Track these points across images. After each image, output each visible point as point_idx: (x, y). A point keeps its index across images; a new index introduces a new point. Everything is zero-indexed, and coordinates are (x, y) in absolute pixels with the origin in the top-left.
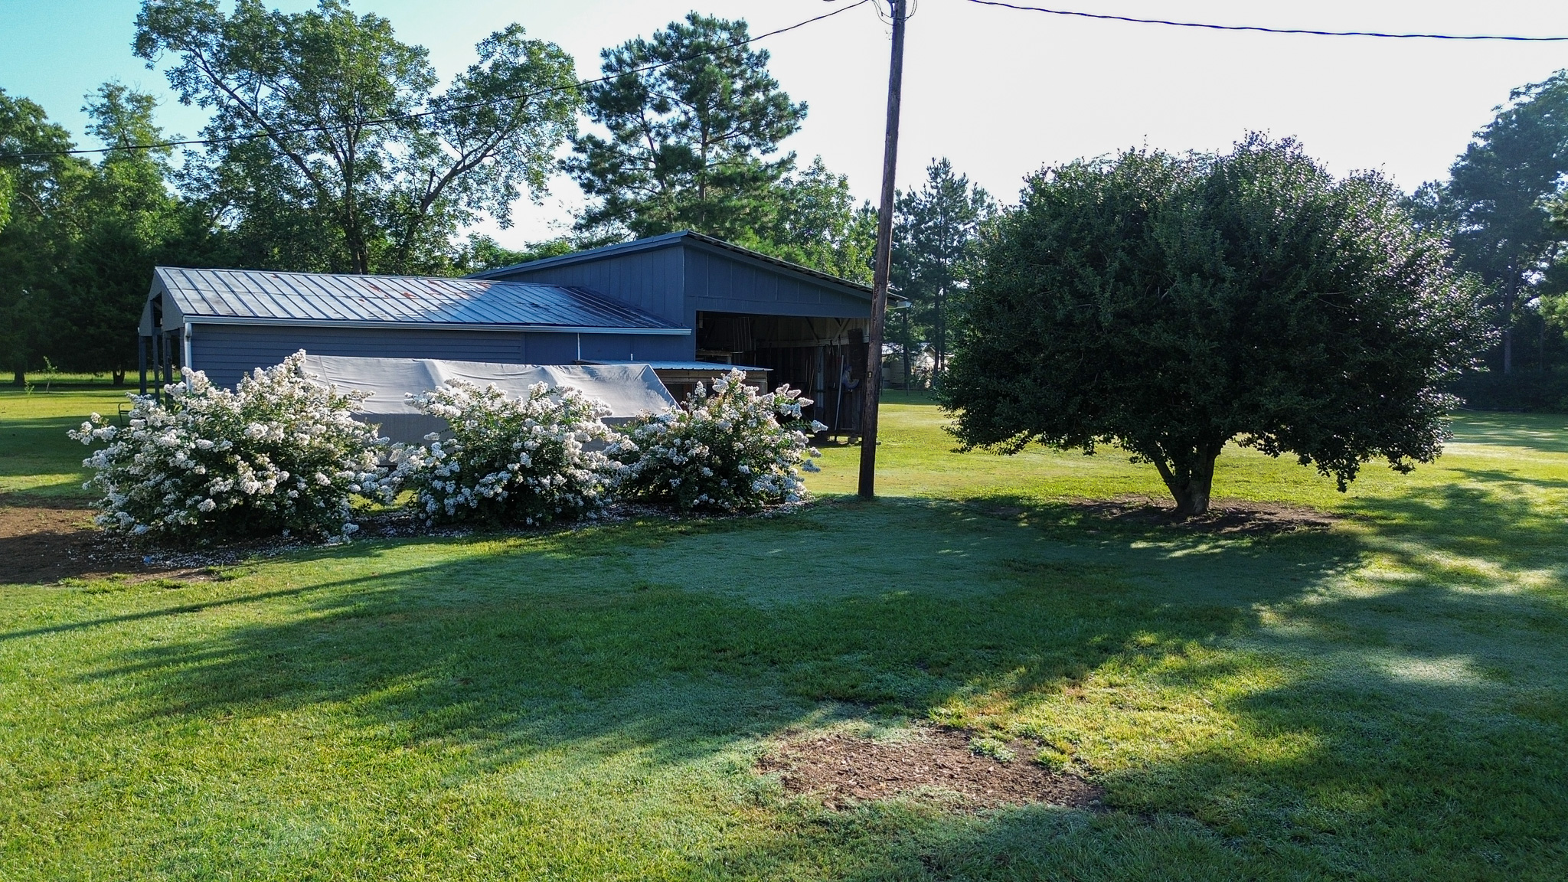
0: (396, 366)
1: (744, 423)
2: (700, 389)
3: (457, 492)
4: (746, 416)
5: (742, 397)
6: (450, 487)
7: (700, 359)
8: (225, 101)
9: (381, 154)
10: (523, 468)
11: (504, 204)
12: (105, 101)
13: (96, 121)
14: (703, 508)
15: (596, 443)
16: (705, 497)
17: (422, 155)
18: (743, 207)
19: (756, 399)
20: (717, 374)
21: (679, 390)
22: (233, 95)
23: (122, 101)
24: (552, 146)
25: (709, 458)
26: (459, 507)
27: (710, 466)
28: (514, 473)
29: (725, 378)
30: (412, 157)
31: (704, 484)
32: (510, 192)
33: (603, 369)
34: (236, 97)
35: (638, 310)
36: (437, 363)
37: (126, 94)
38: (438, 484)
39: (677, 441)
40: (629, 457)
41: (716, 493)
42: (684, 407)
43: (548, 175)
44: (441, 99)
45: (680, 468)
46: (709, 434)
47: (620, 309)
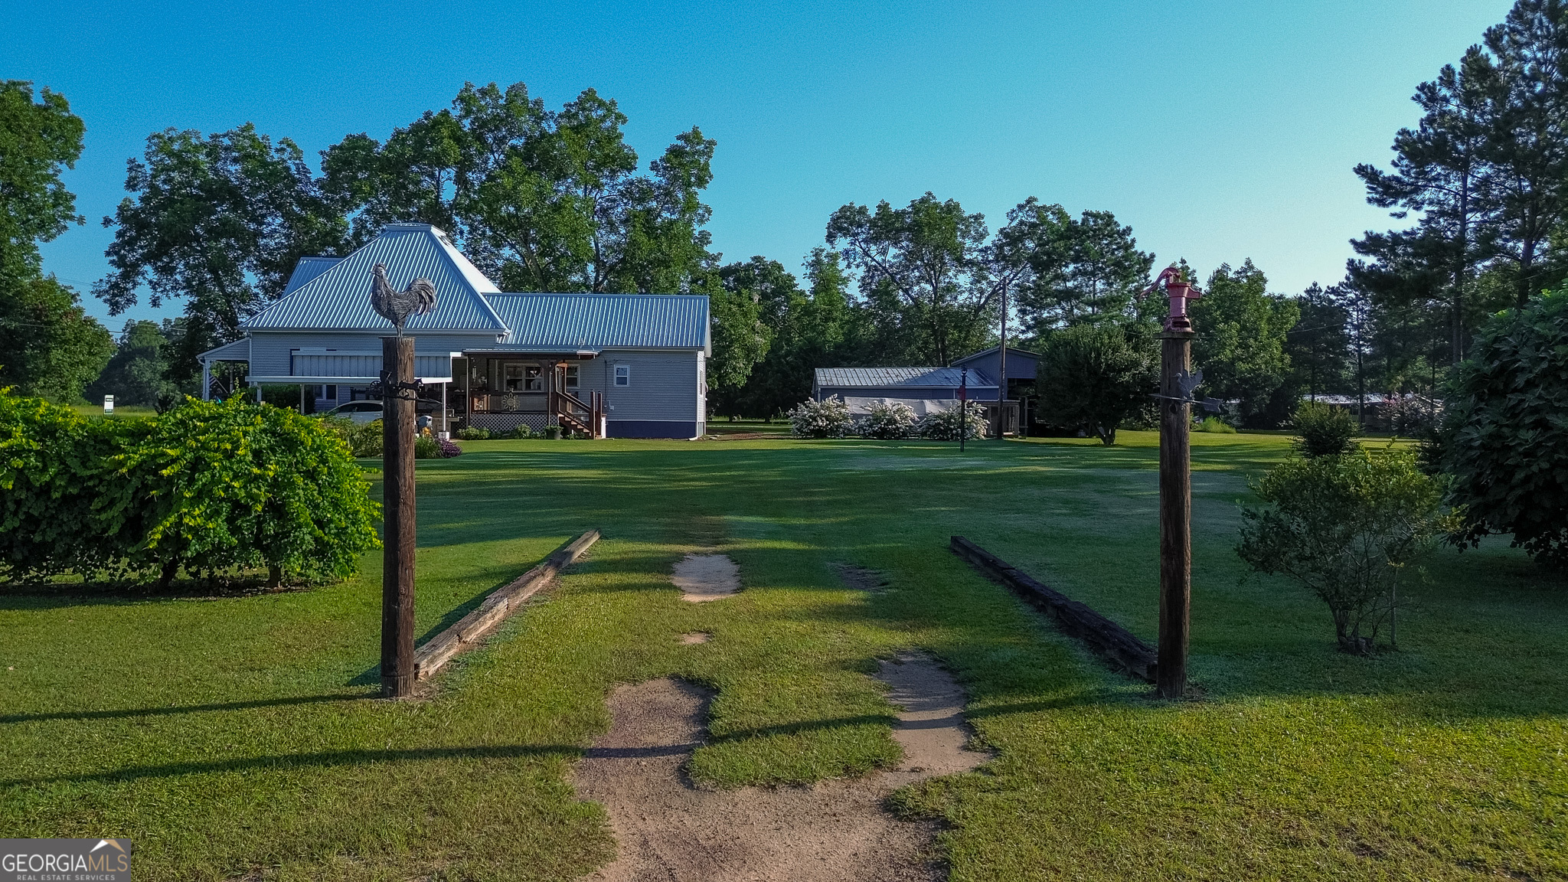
3: (868, 429)
7: (1010, 398)
8: (869, 263)
10: (885, 423)
12: (814, 258)
13: (808, 272)
17: (977, 282)
22: (873, 260)
23: (823, 258)
25: (943, 424)
26: (869, 433)
27: (943, 427)
28: (882, 425)
31: (941, 432)
34: (875, 260)
35: (990, 379)
37: (825, 253)
38: (865, 428)
39: (932, 418)
44: (988, 247)
45: (932, 426)
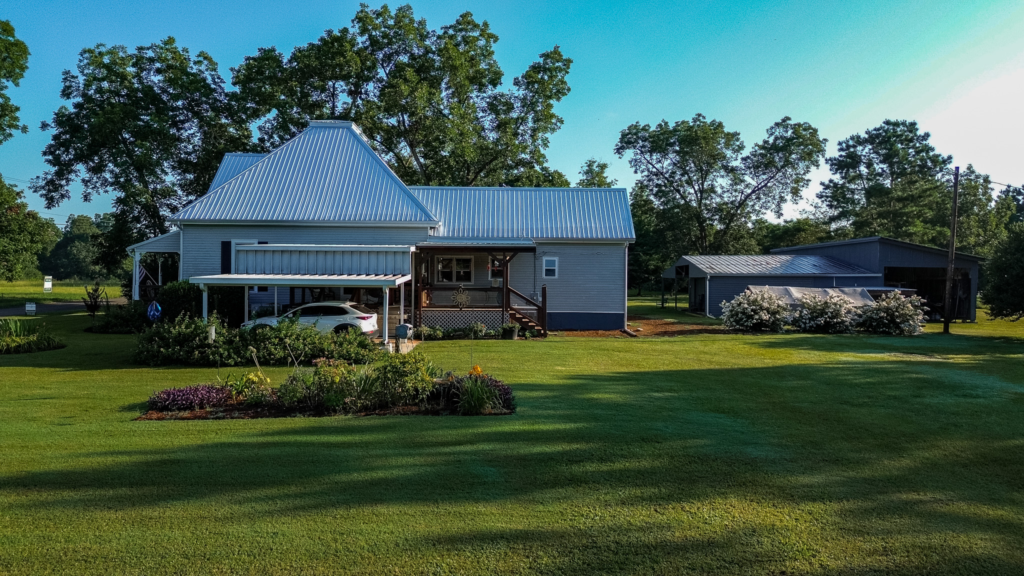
0: (778, 289)
1: (899, 307)
2: (884, 296)
3: (810, 322)
4: (899, 305)
5: (899, 299)
6: (808, 322)
7: (886, 286)
8: (651, 169)
9: (716, 184)
10: (829, 317)
11: (778, 205)
12: (587, 168)
14: (883, 332)
15: (849, 312)
16: (884, 329)
17: (736, 184)
18: (913, 211)
19: (904, 299)
20: (890, 291)
21: (876, 296)
23: (594, 167)
24: (804, 174)
25: (886, 317)
26: (810, 327)
27: (887, 320)
28: (826, 318)
29: (893, 293)
30: (731, 185)
31: (885, 325)
32: (782, 199)
33: (846, 289)
34: (655, 167)
35: (858, 266)
36: (790, 287)
38: (804, 321)
39: (875, 312)
40: (860, 316)
41: (889, 328)
42: (878, 302)
43: (801, 189)
44: (748, 157)
45: (876, 320)
46: (887, 310)
47: (850, 266)
